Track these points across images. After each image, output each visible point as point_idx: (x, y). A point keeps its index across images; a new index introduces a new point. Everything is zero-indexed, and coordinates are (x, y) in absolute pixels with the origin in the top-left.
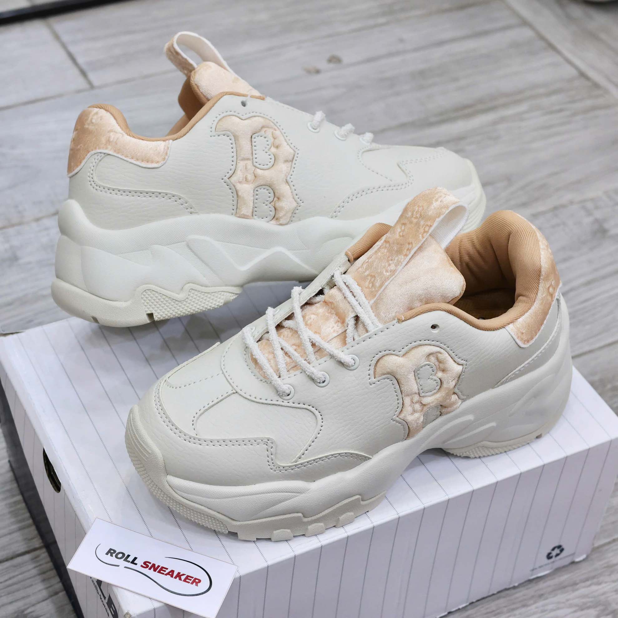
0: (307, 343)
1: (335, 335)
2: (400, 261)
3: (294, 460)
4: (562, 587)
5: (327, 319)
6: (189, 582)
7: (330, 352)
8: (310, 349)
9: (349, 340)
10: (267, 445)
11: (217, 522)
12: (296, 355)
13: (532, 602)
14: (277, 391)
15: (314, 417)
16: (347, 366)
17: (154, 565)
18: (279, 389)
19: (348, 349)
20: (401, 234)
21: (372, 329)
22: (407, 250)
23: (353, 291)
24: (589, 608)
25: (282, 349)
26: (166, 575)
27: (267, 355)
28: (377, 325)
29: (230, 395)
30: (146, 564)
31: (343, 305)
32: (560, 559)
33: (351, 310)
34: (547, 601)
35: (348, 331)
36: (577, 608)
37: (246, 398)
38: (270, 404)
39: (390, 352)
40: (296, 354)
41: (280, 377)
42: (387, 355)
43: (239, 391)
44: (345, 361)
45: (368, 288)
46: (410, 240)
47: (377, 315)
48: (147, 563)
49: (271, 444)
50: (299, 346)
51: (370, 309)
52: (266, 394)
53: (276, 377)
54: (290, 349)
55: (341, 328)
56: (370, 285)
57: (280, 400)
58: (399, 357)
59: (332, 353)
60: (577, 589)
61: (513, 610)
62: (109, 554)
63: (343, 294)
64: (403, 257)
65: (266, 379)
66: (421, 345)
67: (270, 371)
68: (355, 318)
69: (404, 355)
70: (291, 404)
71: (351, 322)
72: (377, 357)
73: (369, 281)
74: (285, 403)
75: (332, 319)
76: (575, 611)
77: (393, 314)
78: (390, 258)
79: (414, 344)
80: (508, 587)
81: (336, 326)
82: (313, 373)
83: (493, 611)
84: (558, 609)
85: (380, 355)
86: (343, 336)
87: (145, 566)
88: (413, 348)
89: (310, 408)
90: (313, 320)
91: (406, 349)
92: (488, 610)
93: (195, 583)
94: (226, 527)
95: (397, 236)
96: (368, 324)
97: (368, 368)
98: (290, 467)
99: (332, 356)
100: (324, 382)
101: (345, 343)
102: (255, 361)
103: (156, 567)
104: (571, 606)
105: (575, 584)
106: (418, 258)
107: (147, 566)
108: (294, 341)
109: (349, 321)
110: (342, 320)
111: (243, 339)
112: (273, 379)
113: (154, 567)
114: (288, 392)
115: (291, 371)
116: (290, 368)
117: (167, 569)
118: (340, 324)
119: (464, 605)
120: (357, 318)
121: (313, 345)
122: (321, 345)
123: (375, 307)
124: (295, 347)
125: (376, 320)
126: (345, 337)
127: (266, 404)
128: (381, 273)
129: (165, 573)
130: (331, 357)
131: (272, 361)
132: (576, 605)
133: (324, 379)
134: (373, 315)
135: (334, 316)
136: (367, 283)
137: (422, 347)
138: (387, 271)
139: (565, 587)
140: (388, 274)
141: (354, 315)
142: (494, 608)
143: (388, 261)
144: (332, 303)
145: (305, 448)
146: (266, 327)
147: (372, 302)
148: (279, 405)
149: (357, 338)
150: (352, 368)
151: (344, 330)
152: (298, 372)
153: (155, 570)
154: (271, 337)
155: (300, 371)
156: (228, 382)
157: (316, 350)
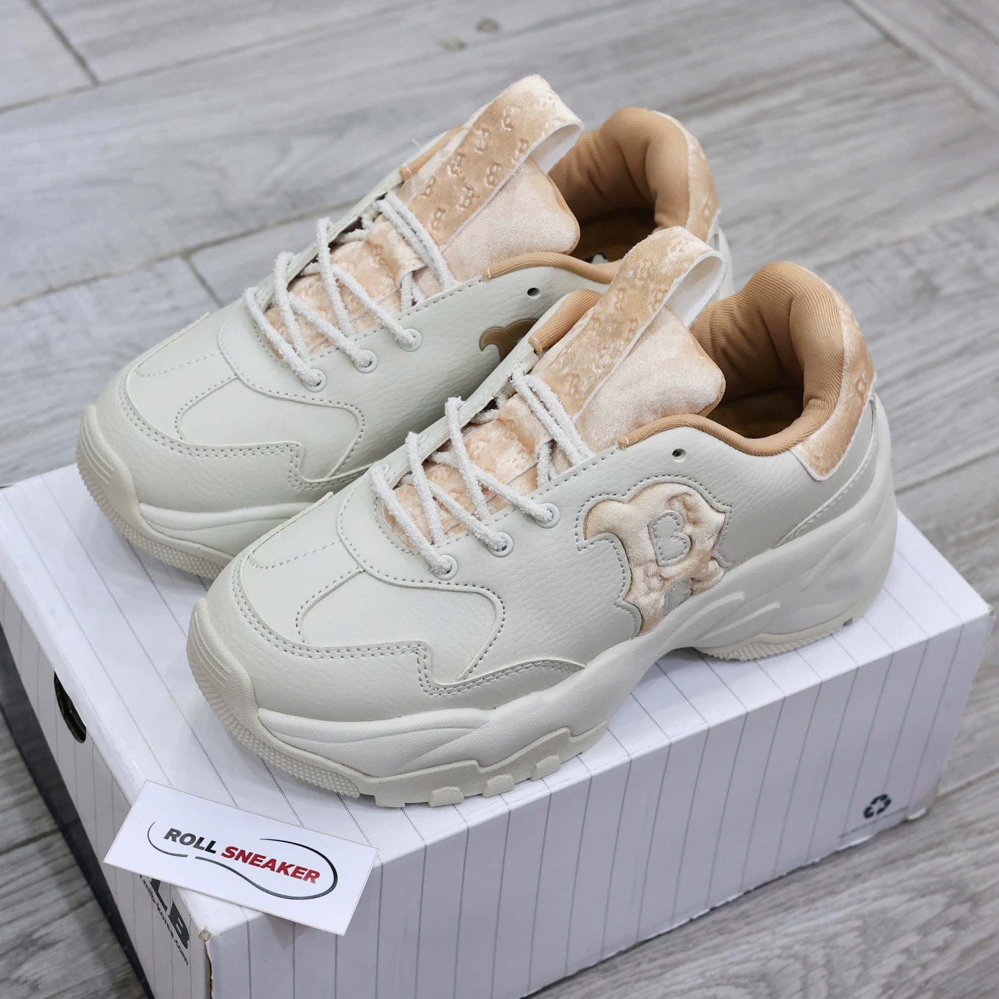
0: (475, 488)
1: (520, 472)
2: (618, 350)
3: (461, 676)
4: (889, 862)
5: (505, 448)
6: (300, 878)
7: (512, 500)
8: (480, 497)
9: (542, 479)
10: (417, 653)
11: (342, 780)
12: (458, 508)
13: (842, 886)
14: (430, 567)
15: (490, 604)
16: (541, 522)
17: (243, 852)
18: (434, 563)
19: (540, 494)
20: (618, 305)
21: (578, 460)
22: (630, 331)
23: (544, 401)
24: (933, 892)
25: (434, 498)
26: (263, 867)
27: (410, 509)
28: (587, 453)
29: (353, 576)
30: (230, 852)
31: (529, 424)
32: (886, 817)
33: (542, 430)
34: (867, 885)
35: (540, 466)
36: (914, 894)
37: (380, 580)
38: (418, 588)
39: (610, 496)
40: (457, 506)
41: (433, 543)
42: (604, 501)
43: (369, 570)
44: (537, 514)
45: (569, 394)
46: (634, 315)
47: (586, 438)
48: (231, 850)
49: (423, 651)
50: (462, 492)
51: (572, 428)
52: (413, 571)
53: (427, 544)
54: (448, 498)
55: (528, 460)
56: (572, 391)
57: (435, 580)
58: (624, 503)
59: (515, 502)
60: (914, 864)
61: (814, 900)
62: (171, 837)
63: (529, 407)
64: (622, 343)
65: (410, 548)
66: (657, 484)
67: (416, 533)
68: (550, 445)
69: (631, 500)
70: (453, 586)
71: (545, 451)
72: (588, 505)
73: (569, 383)
74: (444, 585)
75: (513, 448)
76: (912, 899)
77: (612, 436)
78: (602, 345)
79: (646, 482)
80: (803, 864)
81: (519, 458)
82: (486, 535)
83: (783, 904)
84: (885, 896)
85: (593, 501)
86: (532, 475)
87: (229, 854)
88: (644, 489)
89: (484, 591)
90: (483, 449)
91: (634, 490)
92: (773, 903)
93: (309, 879)
94: (356, 787)
95: (611, 310)
96: (572, 453)
97: (574, 523)
98: (455, 686)
99: (516, 507)
100: (504, 549)
101: (535, 485)
102: (392, 520)
103: (247, 854)
104: (904, 891)
105: (911, 855)
106: (647, 343)
107: (232, 855)
108: (452, 485)
109: (540, 449)
110: (529, 448)
111: (371, 485)
112: (422, 547)
113: (243, 856)
114: (447, 567)
115: (451, 534)
116: (449, 528)
117: (264, 857)
118: (526, 456)
119: (735, 897)
120: (553, 444)
121: (485, 490)
122: (498, 490)
123: (582, 425)
124: (454, 495)
125: (584, 447)
126: (536, 475)
127: (413, 588)
128: (588, 371)
129: (262, 864)
130: (513, 508)
131: (419, 519)
132: (914, 890)
133: (505, 544)
134: (578, 438)
135: (516, 442)
136: (567, 388)
137: (660, 486)
138: (598, 367)
139: (894, 861)
140: (600, 371)
141: (547, 439)
142: (783, 900)
143: (599, 351)
144: (511, 421)
145: (478, 655)
146: (406, 465)
147: (576, 417)
148: (434, 589)
149: (554, 476)
150: (549, 524)
151: (532, 464)
152: (462, 535)
153: (245, 861)
154: (415, 480)
155: (466, 532)
156: (350, 554)
157: (490, 497)
